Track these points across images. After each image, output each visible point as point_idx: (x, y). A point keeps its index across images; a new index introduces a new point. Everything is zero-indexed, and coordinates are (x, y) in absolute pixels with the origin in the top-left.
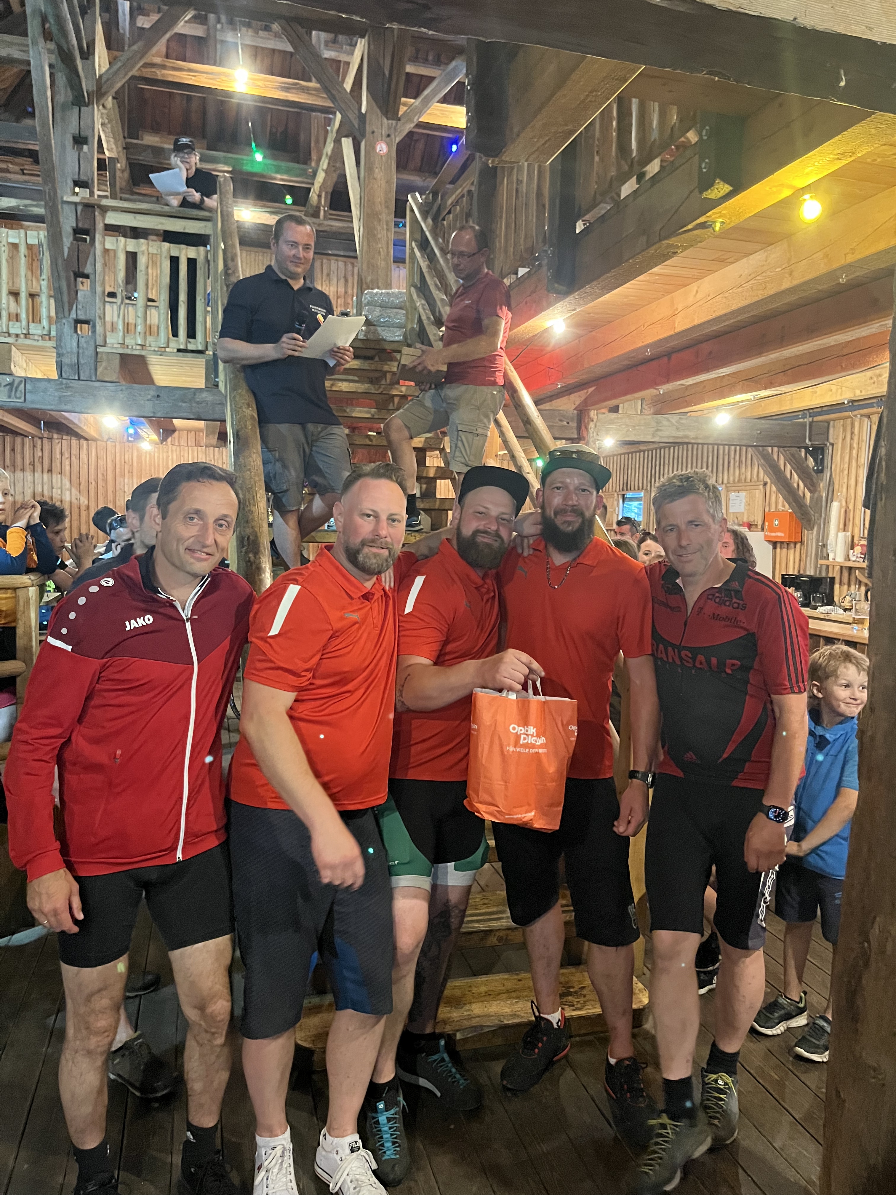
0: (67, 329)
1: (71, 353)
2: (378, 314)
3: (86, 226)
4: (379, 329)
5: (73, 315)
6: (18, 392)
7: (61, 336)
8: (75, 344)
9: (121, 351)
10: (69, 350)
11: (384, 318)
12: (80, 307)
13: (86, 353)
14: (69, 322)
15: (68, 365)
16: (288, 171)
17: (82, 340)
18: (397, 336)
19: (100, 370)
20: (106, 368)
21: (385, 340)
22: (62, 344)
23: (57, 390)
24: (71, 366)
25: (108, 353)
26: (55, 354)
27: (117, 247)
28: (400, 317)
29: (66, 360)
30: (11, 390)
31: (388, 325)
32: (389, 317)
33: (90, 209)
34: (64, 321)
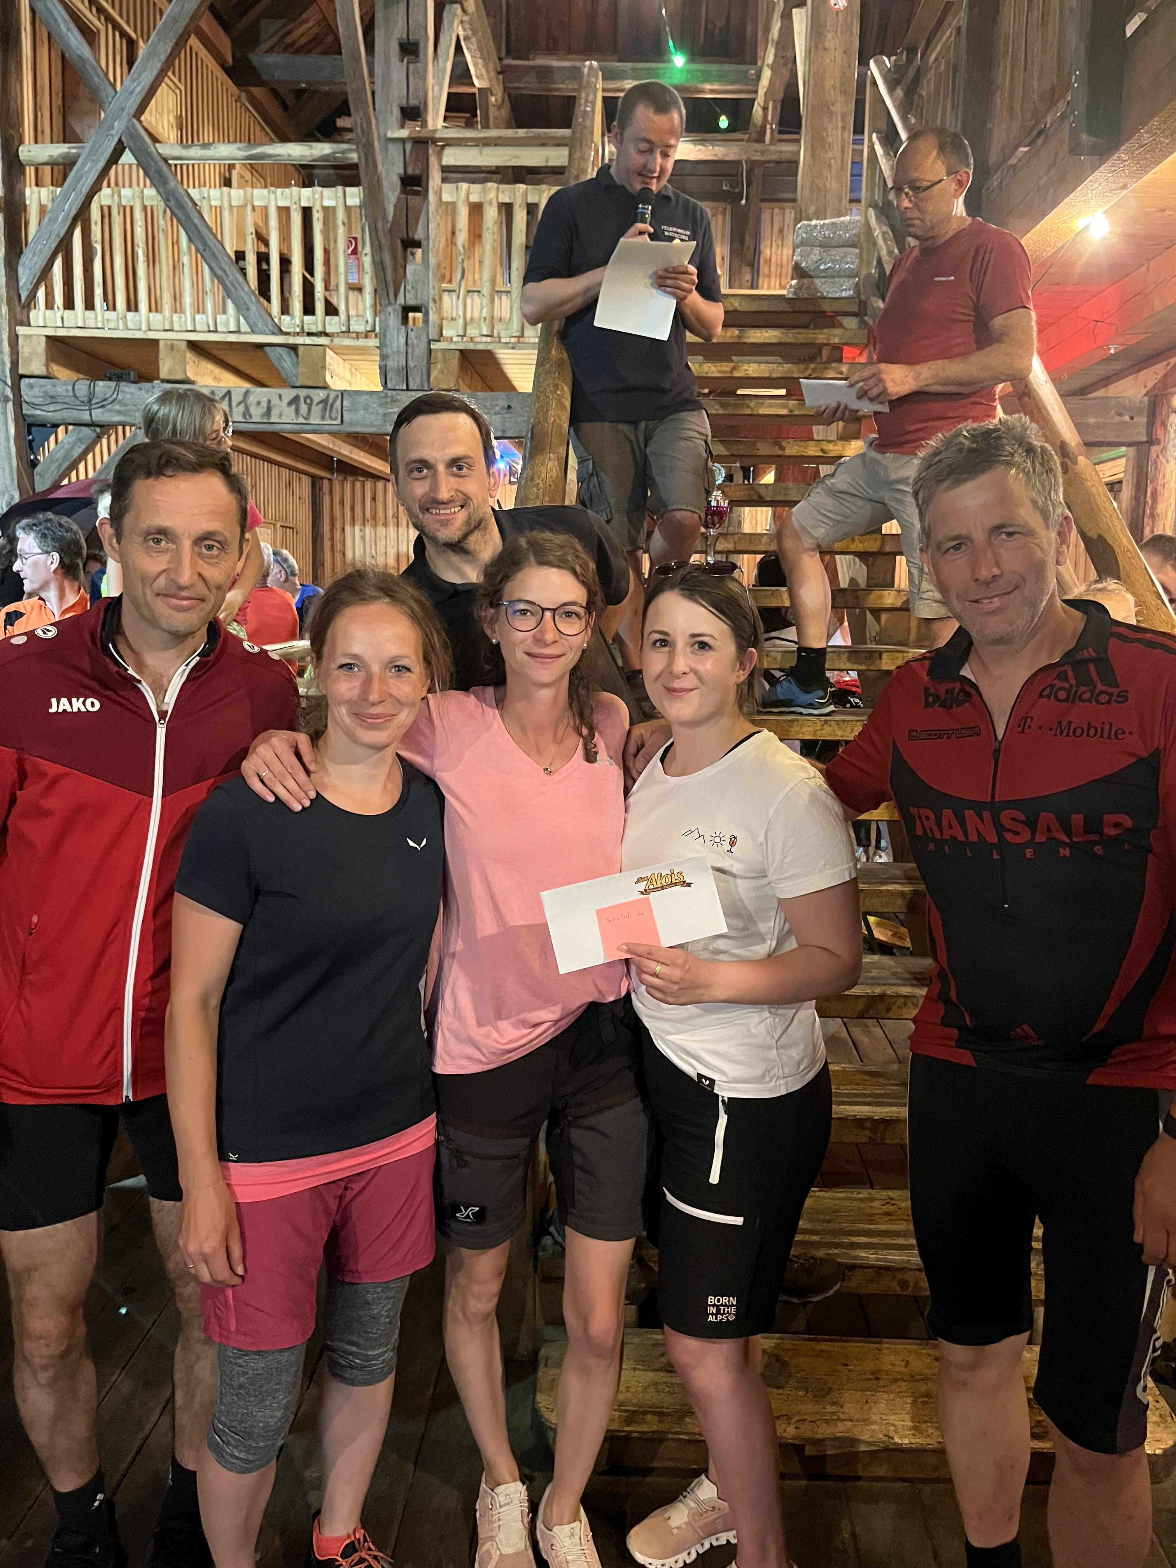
0: (394, 320)
1: (399, 353)
2: (815, 258)
3: (418, 172)
4: (816, 280)
5: (401, 300)
6: (334, 411)
7: (385, 331)
8: (402, 341)
9: (461, 347)
10: (395, 349)
11: (826, 264)
12: (409, 288)
13: (417, 352)
14: (395, 310)
15: (394, 370)
16: (720, 78)
17: (412, 335)
18: (845, 290)
19: (434, 374)
20: (441, 372)
21: (825, 298)
22: (387, 342)
23: (381, 405)
24: (398, 371)
25: (444, 350)
26: (378, 358)
27: (458, 198)
28: (850, 260)
29: (392, 364)
30: (325, 409)
31: (832, 275)
32: (834, 262)
33: (422, 146)
34: (390, 309)
